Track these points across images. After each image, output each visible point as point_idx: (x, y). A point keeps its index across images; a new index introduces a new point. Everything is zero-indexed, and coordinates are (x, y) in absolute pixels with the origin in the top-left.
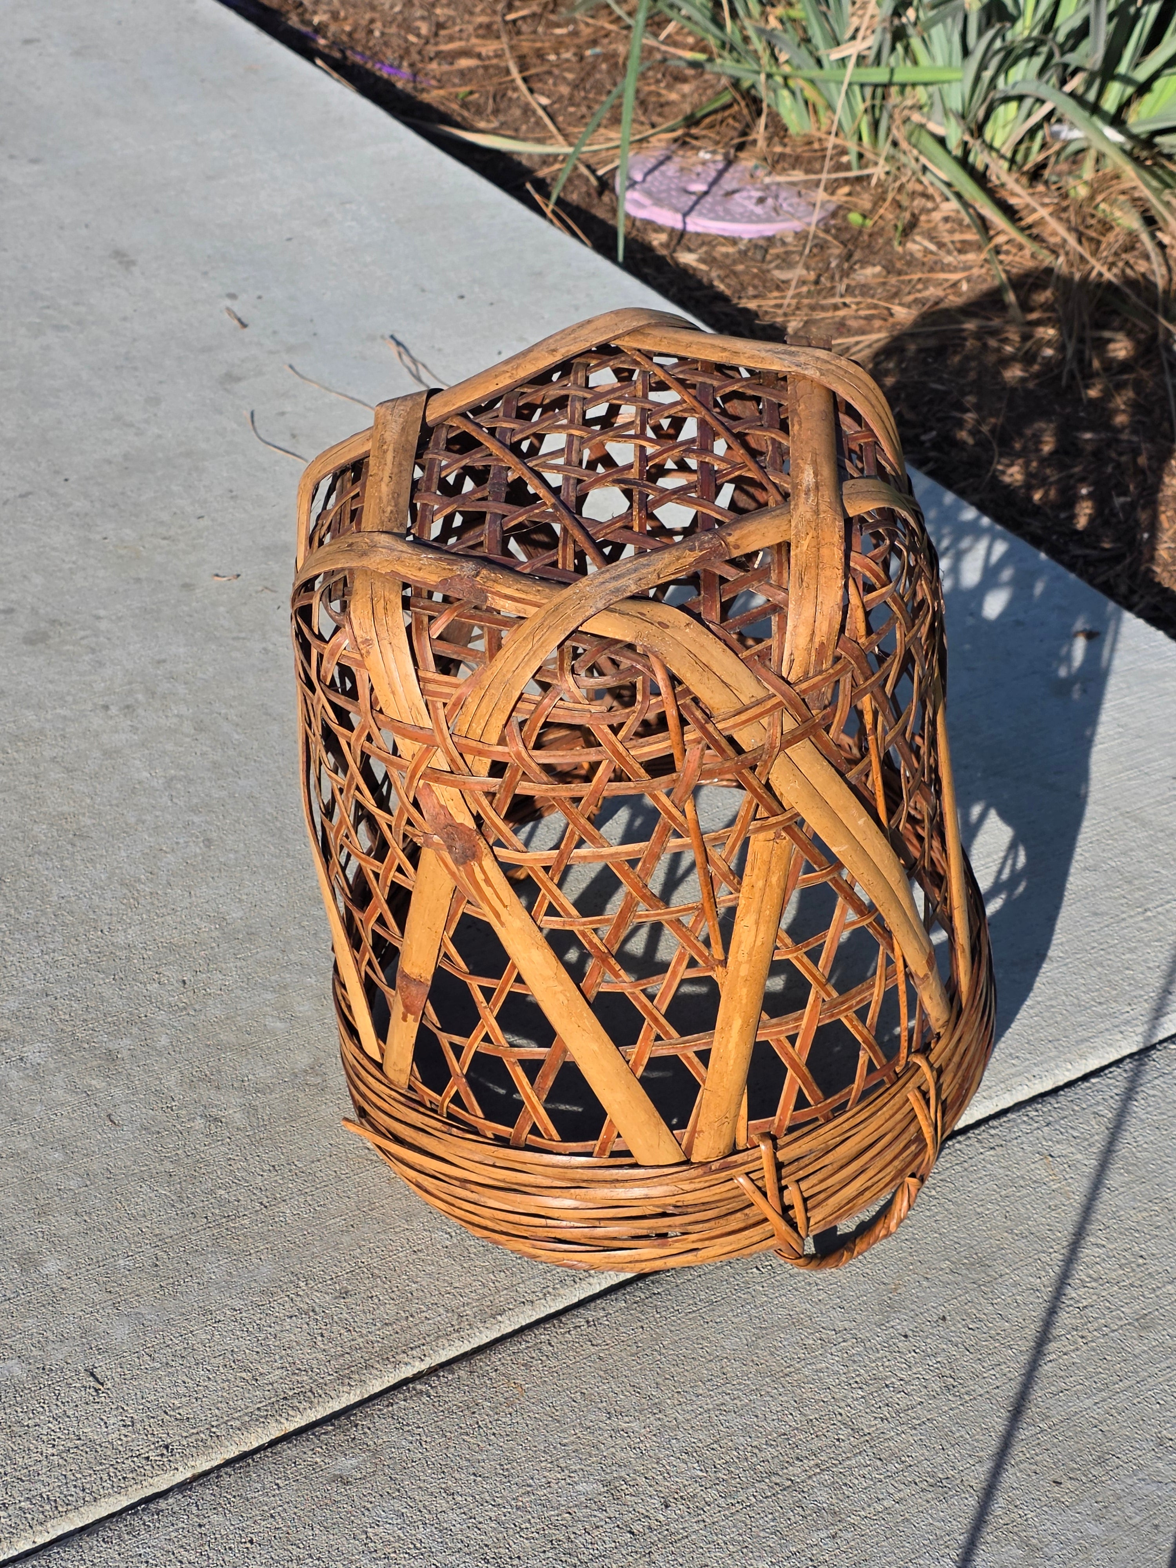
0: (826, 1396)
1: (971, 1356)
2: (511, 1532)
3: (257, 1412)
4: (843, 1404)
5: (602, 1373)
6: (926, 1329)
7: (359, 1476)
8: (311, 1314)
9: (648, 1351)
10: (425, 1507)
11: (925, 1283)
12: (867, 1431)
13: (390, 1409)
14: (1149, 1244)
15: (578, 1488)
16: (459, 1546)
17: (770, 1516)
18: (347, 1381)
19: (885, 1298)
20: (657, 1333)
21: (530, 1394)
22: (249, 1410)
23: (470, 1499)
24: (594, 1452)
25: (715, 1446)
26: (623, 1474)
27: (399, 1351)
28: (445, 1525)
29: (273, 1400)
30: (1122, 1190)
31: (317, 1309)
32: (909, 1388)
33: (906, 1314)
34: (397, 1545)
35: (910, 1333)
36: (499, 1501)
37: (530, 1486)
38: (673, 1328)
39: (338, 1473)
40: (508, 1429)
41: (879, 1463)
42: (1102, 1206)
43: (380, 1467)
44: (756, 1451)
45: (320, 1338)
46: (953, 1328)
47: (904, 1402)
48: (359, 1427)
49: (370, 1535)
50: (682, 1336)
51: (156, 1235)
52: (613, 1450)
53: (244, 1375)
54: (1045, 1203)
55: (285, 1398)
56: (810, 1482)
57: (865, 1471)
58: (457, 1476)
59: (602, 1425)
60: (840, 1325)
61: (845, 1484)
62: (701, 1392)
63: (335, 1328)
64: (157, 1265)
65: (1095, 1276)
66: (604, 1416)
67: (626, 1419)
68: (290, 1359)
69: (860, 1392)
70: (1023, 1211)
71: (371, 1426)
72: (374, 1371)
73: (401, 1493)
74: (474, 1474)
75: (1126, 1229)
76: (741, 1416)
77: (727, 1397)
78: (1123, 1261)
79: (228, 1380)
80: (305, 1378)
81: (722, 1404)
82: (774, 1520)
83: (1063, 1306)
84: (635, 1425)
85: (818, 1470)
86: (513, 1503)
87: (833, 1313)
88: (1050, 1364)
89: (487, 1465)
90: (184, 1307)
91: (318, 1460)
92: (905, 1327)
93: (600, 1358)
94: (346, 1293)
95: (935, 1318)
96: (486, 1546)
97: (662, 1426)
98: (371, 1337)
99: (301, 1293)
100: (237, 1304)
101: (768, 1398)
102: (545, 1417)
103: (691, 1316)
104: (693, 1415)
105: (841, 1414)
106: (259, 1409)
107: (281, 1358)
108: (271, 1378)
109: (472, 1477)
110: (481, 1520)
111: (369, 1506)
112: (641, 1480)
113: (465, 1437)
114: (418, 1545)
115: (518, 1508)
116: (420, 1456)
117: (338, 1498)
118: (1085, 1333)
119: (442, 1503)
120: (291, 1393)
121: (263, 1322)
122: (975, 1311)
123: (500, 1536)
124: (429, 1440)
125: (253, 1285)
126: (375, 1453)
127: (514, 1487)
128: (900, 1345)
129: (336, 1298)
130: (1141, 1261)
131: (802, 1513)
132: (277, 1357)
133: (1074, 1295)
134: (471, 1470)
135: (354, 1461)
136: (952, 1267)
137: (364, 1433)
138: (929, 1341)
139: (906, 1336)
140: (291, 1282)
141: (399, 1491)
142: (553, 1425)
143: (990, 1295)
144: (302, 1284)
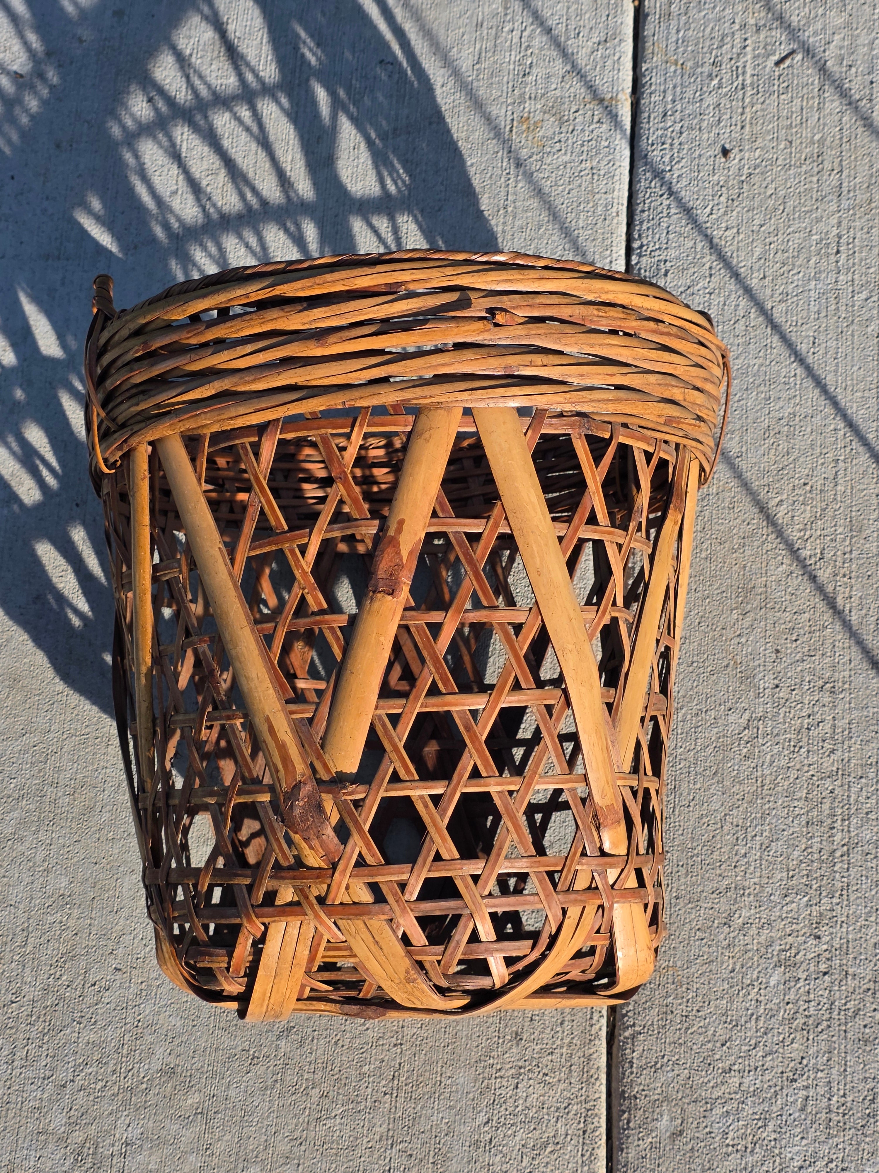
0: (793, 774)
1: (817, 657)
2: (781, 1050)
3: (585, 1158)
4: (806, 768)
5: (690, 906)
6: (779, 669)
7: (680, 1121)
8: (522, 1071)
9: (690, 862)
10: (730, 1093)
11: (743, 640)
12: (835, 769)
13: (635, 1065)
14: (797, 470)
15: (772, 983)
16: (772, 1090)
17: (863, 878)
18: (593, 1080)
19: (739, 675)
20: (678, 846)
21: (679, 964)
22: (580, 1162)
23: (740, 1061)
24: (750, 954)
25: (791, 873)
26: (778, 948)
27: (588, 1028)
28: (752, 1089)
29: (581, 1140)
30: (744, 449)
31: (520, 1064)
32: (818, 717)
33: (760, 672)
34: (749, 1131)
35: (776, 682)
36: (753, 1042)
37: (752, 1014)
38: (680, 832)
39: (668, 1134)
40: (699, 999)
41: (863, 780)
42: (749, 474)
43: (680, 1103)
44: (810, 850)
45: (547, 1078)
46: (789, 651)
47: (827, 727)
48: (638, 1096)
49: (731, 1143)
50: (690, 830)
51: (380, 1140)
52: (755, 941)
53: (549, 1150)
54: (724, 508)
55: (584, 1132)
56: (853, 834)
57: (864, 793)
58: (717, 1057)
59: (732, 935)
60: (743, 721)
61: (867, 813)
62: (743, 851)
63: (544, 1061)
64: (411, 1155)
65: (801, 526)
66: (726, 929)
67: (737, 916)
68: (552, 1109)
69: (803, 750)
70: (722, 528)
71: (642, 1087)
72: (595, 1056)
73: (711, 1103)
74: (723, 1045)
75: (777, 475)
76: (777, 839)
77: (758, 838)
78: (801, 499)
79: (547, 1163)
80: (575, 1107)
81: (761, 845)
82: (867, 877)
83: (813, 567)
84: (745, 913)
85: (847, 822)
86: (759, 1034)
87: (731, 719)
88: (853, 614)
89: (720, 1032)
90: (463, 1158)
91: (650, 1140)
92: (769, 681)
93: (677, 898)
94: (517, 1034)
95: (774, 656)
96: (782, 1073)
97: (756, 895)
98: (567, 1041)
99: (499, 1067)
100: (482, 1118)
101: (774, 812)
102: (704, 967)
103: (677, 812)
104: (759, 870)
105: (813, 775)
106: (582, 1155)
107: (548, 1114)
108: (562, 1131)
109: (725, 1048)
110: (760, 1063)
111: (707, 1130)
112: (790, 940)
113: (689, 1032)
114: (757, 1117)
115: (766, 1034)
116: (686, 1071)
117: (690, 1146)
118: (842, 571)
119: (735, 1081)
120: (582, 1125)
121: (510, 1109)
122: (783, 626)
123: (780, 1059)
124: (677, 1057)
125: (471, 1096)
126: (666, 1099)
127: (748, 1025)
128: (781, 695)
129: (518, 1045)
130: (808, 488)
131: (872, 856)
132: (546, 1117)
133: (809, 553)
134: (718, 1045)
135: (665, 1117)
136: (740, 611)
137: (646, 1096)
138: (789, 674)
139: (777, 686)
140: (484, 1068)
141: (707, 1103)
142: (713, 967)
143: (778, 607)
144: (491, 1061)
